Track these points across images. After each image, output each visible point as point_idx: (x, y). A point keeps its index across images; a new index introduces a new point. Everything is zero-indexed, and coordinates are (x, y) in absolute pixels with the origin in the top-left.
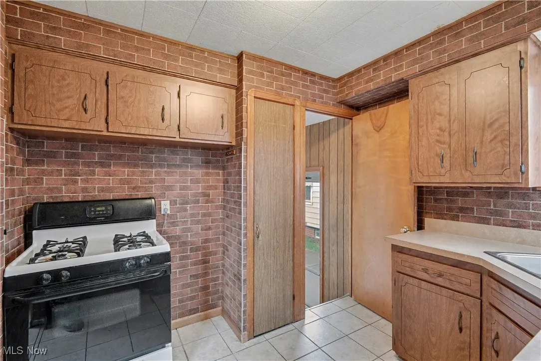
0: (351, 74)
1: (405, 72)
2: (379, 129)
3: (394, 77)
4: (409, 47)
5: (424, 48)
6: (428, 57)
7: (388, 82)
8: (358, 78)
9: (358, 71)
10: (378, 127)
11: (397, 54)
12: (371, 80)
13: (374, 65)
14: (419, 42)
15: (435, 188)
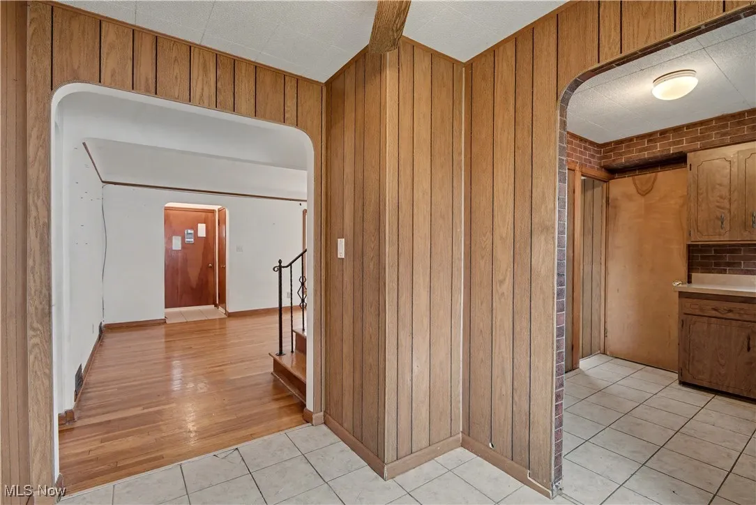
0: (619, 142)
1: (684, 146)
2: (644, 193)
3: (673, 150)
4: (689, 126)
5: (706, 129)
6: (709, 137)
7: (665, 153)
8: (628, 146)
9: (630, 139)
10: (644, 192)
11: (677, 130)
12: (645, 149)
13: (650, 137)
14: (702, 123)
15: (702, 246)
